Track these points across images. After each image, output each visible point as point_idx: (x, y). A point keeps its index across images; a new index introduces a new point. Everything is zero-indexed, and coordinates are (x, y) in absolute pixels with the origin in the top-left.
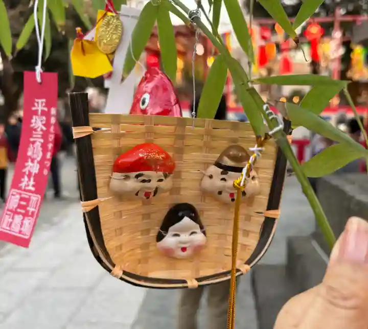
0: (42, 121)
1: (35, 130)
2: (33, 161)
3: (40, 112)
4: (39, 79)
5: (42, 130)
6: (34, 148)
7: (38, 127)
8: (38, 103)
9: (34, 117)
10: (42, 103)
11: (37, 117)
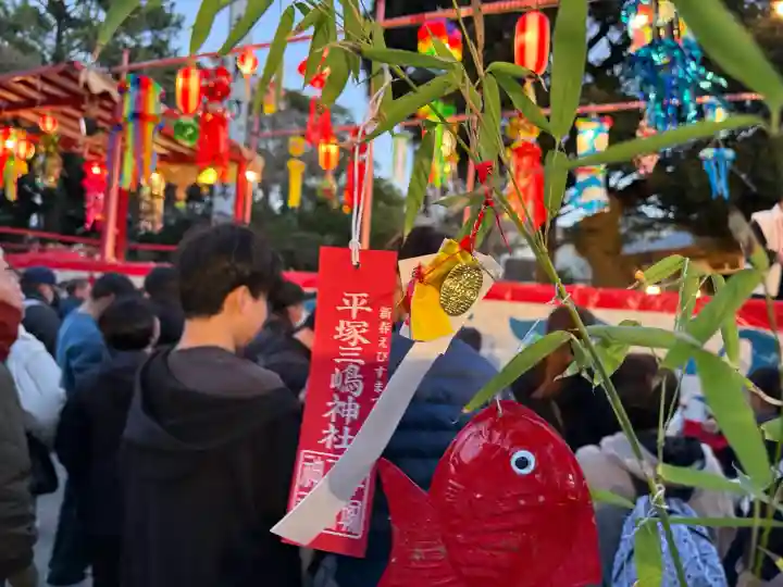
0: (359, 329)
1: (346, 344)
2: (344, 397)
3: (354, 315)
4: (355, 259)
5: (360, 344)
6: (344, 375)
7: (352, 340)
8: (350, 299)
9: (342, 322)
10: (360, 299)
11: (348, 323)
